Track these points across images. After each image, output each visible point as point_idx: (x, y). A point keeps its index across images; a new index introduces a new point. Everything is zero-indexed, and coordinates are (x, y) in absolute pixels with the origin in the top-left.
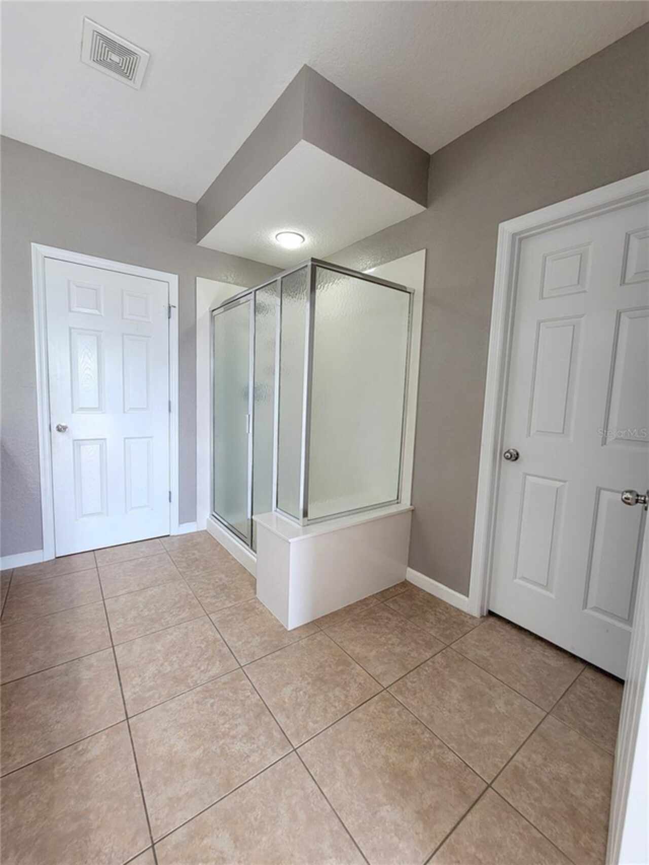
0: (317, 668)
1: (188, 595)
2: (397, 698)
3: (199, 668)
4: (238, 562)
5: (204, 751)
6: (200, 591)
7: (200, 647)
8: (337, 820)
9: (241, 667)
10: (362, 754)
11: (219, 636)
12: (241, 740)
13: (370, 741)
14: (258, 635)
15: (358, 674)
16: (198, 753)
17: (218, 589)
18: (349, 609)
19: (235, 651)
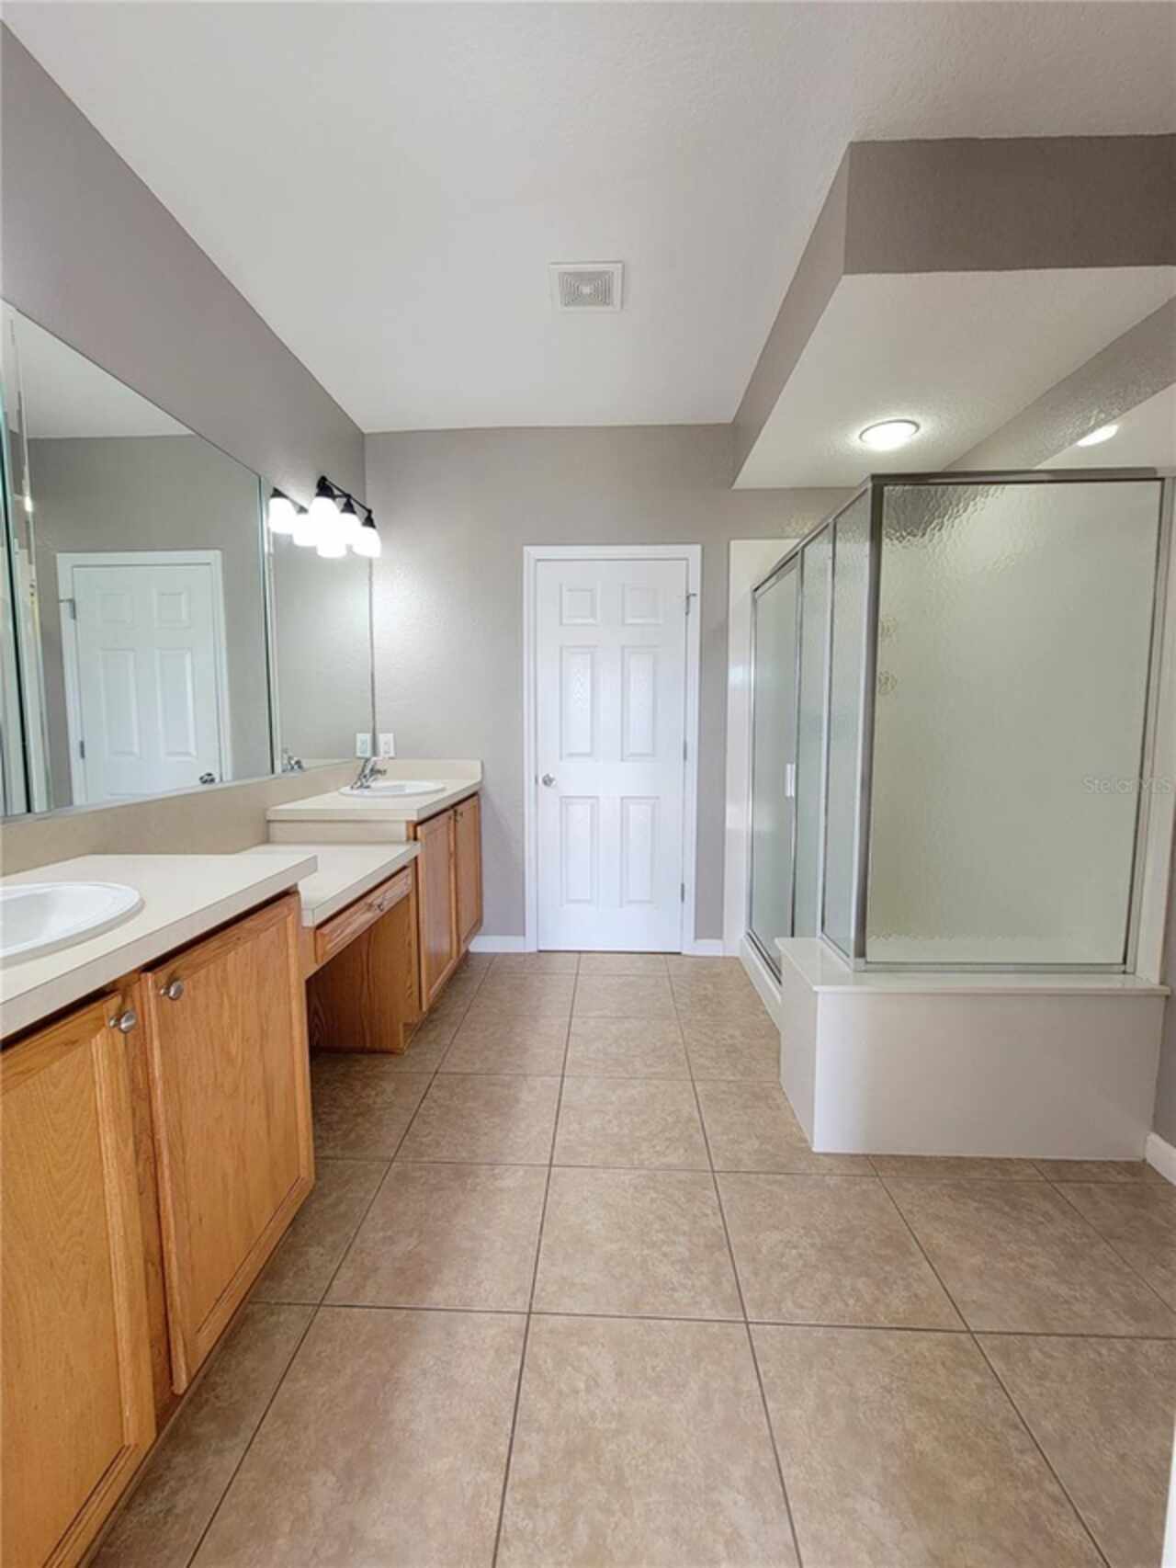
0: (840, 1231)
1: (675, 1043)
2: (990, 1360)
3: (654, 1147)
4: (771, 1019)
5: (621, 1249)
6: (695, 1043)
7: (666, 1120)
8: (772, 1456)
9: (713, 1172)
10: (864, 1400)
11: (696, 1115)
12: (673, 1263)
13: (889, 1392)
14: (757, 1137)
15: (921, 1280)
16: (613, 1247)
17: (724, 1049)
18: (956, 1164)
19: (714, 1147)
